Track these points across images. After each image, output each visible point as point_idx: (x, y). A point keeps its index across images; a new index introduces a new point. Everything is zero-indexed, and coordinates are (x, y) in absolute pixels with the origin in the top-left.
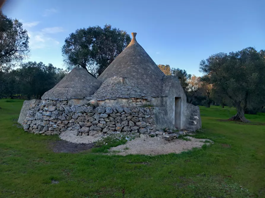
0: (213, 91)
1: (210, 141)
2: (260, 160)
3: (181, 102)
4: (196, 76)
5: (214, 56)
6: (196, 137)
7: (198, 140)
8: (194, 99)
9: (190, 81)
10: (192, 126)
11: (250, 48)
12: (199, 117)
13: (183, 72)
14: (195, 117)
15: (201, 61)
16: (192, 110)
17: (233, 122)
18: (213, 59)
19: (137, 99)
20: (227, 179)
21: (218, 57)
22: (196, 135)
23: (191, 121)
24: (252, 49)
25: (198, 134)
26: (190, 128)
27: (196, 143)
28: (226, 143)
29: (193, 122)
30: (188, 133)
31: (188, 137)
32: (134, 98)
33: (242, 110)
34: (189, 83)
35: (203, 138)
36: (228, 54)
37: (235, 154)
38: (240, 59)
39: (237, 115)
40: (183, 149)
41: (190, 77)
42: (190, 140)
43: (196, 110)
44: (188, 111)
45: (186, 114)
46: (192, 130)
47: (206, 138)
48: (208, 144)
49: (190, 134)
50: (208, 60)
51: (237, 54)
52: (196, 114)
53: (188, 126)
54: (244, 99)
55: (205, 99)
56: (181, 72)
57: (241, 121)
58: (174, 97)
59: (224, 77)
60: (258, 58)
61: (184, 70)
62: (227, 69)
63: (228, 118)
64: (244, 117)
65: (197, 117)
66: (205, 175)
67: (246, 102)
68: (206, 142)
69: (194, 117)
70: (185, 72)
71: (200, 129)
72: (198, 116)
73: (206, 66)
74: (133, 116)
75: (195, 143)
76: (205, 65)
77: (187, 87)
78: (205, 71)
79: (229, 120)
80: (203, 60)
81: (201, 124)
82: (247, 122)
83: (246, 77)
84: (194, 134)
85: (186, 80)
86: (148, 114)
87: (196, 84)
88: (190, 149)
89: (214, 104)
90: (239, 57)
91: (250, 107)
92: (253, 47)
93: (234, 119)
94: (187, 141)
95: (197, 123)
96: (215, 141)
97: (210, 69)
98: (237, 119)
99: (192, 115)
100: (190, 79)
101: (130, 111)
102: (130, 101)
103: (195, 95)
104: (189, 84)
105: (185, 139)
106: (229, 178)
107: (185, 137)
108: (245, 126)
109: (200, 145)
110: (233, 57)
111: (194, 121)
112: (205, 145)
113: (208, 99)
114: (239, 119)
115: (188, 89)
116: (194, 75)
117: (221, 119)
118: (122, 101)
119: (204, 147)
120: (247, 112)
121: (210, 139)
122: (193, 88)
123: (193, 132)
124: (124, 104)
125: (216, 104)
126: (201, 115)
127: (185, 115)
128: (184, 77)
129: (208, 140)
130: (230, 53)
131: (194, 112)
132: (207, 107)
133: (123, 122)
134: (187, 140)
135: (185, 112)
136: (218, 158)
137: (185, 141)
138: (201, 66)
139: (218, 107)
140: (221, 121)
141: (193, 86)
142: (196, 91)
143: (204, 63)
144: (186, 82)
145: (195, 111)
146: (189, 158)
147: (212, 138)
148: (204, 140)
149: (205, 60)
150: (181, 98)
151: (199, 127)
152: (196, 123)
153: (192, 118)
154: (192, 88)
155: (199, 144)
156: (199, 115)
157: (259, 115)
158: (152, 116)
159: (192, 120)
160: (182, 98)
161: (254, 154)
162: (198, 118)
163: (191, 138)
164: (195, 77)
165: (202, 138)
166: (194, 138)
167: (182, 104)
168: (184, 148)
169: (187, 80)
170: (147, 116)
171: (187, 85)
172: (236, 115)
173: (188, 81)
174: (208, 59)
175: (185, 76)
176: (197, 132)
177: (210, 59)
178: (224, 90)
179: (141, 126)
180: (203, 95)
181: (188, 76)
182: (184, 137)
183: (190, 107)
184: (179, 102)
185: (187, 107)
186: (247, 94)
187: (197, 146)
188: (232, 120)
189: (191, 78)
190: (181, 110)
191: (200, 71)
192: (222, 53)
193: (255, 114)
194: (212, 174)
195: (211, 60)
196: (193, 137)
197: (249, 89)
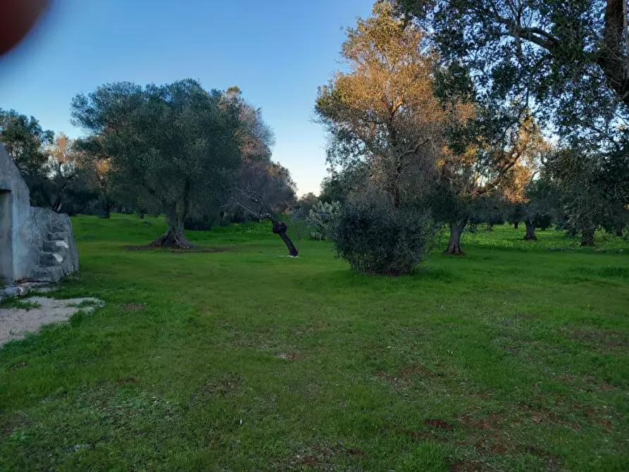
0: (111, 176)
1: (96, 300)
2: (203, 326)
3: (11, 202)
4: (67, 135)
5: (109, 89)
6: (57, 295)
7: (63, 302)
8: (65, 196)
9: (53, 148)
10: (49, 269)
11: (190, 81)
12: (69, 244)
13: (29, 121)
14: (59, 243)
15: (75, 97)
16: (48, 226)
17: (159, 249)
18: (106, 95)
20: (124, 387)
21: (119, 91)
22: (60, 291)
23: (46, 256)
24: (195, 83)
25: (64, 288)
26: (45, 274)
27: (56, 312)
28: (134, 300)
29: (52, 258)
30: (33, 287)
31: (33, 300)
33: (179, 222)
34: (48, 155)
35: (79, 296)
36: (144, 89)
37: (152, 323)
38: (169, 104)
39: (170, 232)
40: (11, 333)
41: (52, 138)
42: (37, 306)
43: (61, 226)
44: (34, 228)
45: (29, 237)
46: (49, 279)
47: (87, 294)
48: (90, 309)
49: (44, 290)
50: (94, 97)
51: (163, 92)
52: (60, 234)
53: (37, 268)
54: (182, 198)
55: (97, 199)
56: (22, 123)
57: (178, 247)
59: (135, 143)
60: (207, 107)
61: (32, 118)
62: (142, 125)
63: (150, 242)
64: (184, 237)
65: (64, 244)
66: (65, 392)
67: (186, 203)
68: (85, 304)
69: (54, 243)
70: (34, 124)
71: (75, 274)
72: (66, 239)
73: (90, 111)
75: (53, 313)
76: (86, 108)
77: (44, 166)
78: (88, 123)
79: (151, 245)
80: (80, 94)
81: (77, 261)
82: (191, 247)
83: (185, 146)
84: (54, 289)
85: (40, 144)
87: (71, 159)
88: (31, 330)
89: (120, 211)
90: (168, 99)
91: (195, 213)
92: (197, 80)
93: (162, 243)
94: (28, 310)
95: (65, 258)
96: (107, 300)
97: (101, 120)
98: (168, 242)
99: (49, 237)
100: (52, 143)
103: (67, 186)
104: (50, 158)
105: (21, 306)
106: (130, 383)
107: (24, 301)
108: (186, 256)
109: (67, 316)
110: (156, 96)
111: (56, 255)
112: (80, 312)
113: (104, 198)
114: (175, 241)
115: (48, 170)
116: (61, 134)
117: (133, 244)
119: (77, 320)
120: (190, 225)
121: (97, 296)
122: (62, 170)
123: (52, 284)
125: (124, 210)
126: (76, 238)
127: (27, 238)
128: (31, 136)
129: (92, 299)
130: (148, 86)
131: (55, 229)
132: (102, 218)
134: (27, 307)
135: (26, 231)
136: (110, 339)
137: (22, 311)
138: (76, 110)
139: (128, 217)
140: (131, 248)
141: (60, 164)
142: (70, 178)
143: (83, 103)
144: (39, 150)
145: (59, 227)
146: (24, 357)
147: (104, 292)
148: (78, 301)
149: (86, 95)
150: (10, 191)
151: (71, 269)
152: (60, 259)
153: (48, 247)
154: (60, 168)
155: (64, 314)
156: (69, 237)
157: (215, 231)
159: (49, 253)
160: (13, 192)
161: (193, 316)
162: (67, 246)
163: (41, 300)
164: (67, 139)
165: (74, 297)
166: (51, 300)
167: (15, 209)
168: (13, 331)
169: (42, 145)
171: (43, 158)
172: (166, 234)
173: (46, 149)
174: (93, 95)
175: (37, 133)
176: (65, 281)
177: (100, 93)
178: (137, 173)
180: (90, 187)
181: (45, 134)
182: (21, 301)
183: (43, 218)
184: (7, 203)
185: (33, 218)
186: (188, 186)
187: (57, 318)
188: (158, 246)
189: (55, 142)
190: (12, 227)
191: (74, 124)
192: (129, 84)
193: (208, 229)
194: (85, 385)
195: (102, 96)
196: (49, 297)
197: (191, 174)
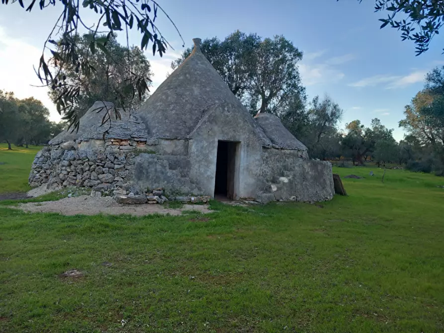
12: (290, 180)
14: (282, 178)
19: (122, 140)
26: (260, 197)
29: (270, 187)
32: (114, 139)
44: (265, 166)
45: (256, 172)
46: (260, 201)
53: (259, 193)
58: (216, 140)
65: (285, 179)
69: (279, 178)
72: (290, 177)
74: (98, 165)
86: (119, 163)
95: (280, 189)
101: (94, 158)
102: (107, 144)
111: (273, 186)
118: (95, 143)
124: (97, 146)
133: (85, 174)
135: (253, 168)
150: (240, 142)
152: (274, 189)
156: (293, 176)
158: (129, 167)
160: (242, 142)
162: (287, 181)
167: (242, 153)
170: (116, 166)
179: (103, 180)
183: (279, 161)
184: (239, 150)
190: (240, 164)
